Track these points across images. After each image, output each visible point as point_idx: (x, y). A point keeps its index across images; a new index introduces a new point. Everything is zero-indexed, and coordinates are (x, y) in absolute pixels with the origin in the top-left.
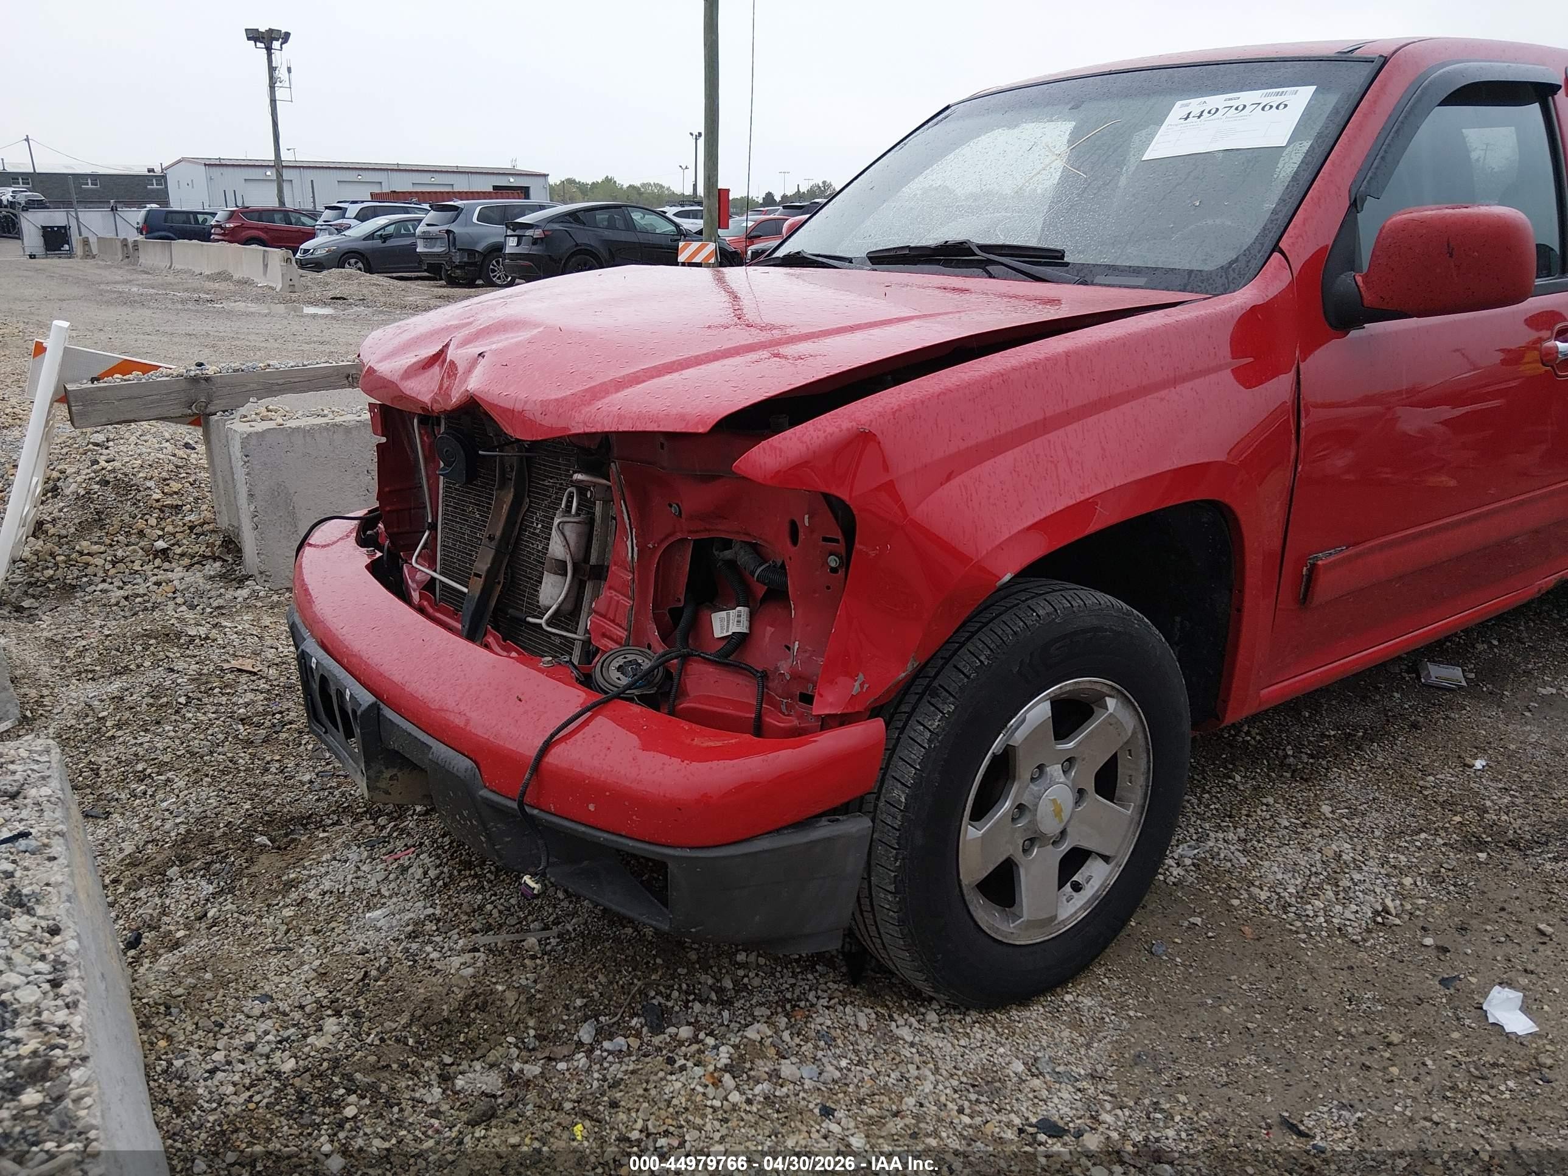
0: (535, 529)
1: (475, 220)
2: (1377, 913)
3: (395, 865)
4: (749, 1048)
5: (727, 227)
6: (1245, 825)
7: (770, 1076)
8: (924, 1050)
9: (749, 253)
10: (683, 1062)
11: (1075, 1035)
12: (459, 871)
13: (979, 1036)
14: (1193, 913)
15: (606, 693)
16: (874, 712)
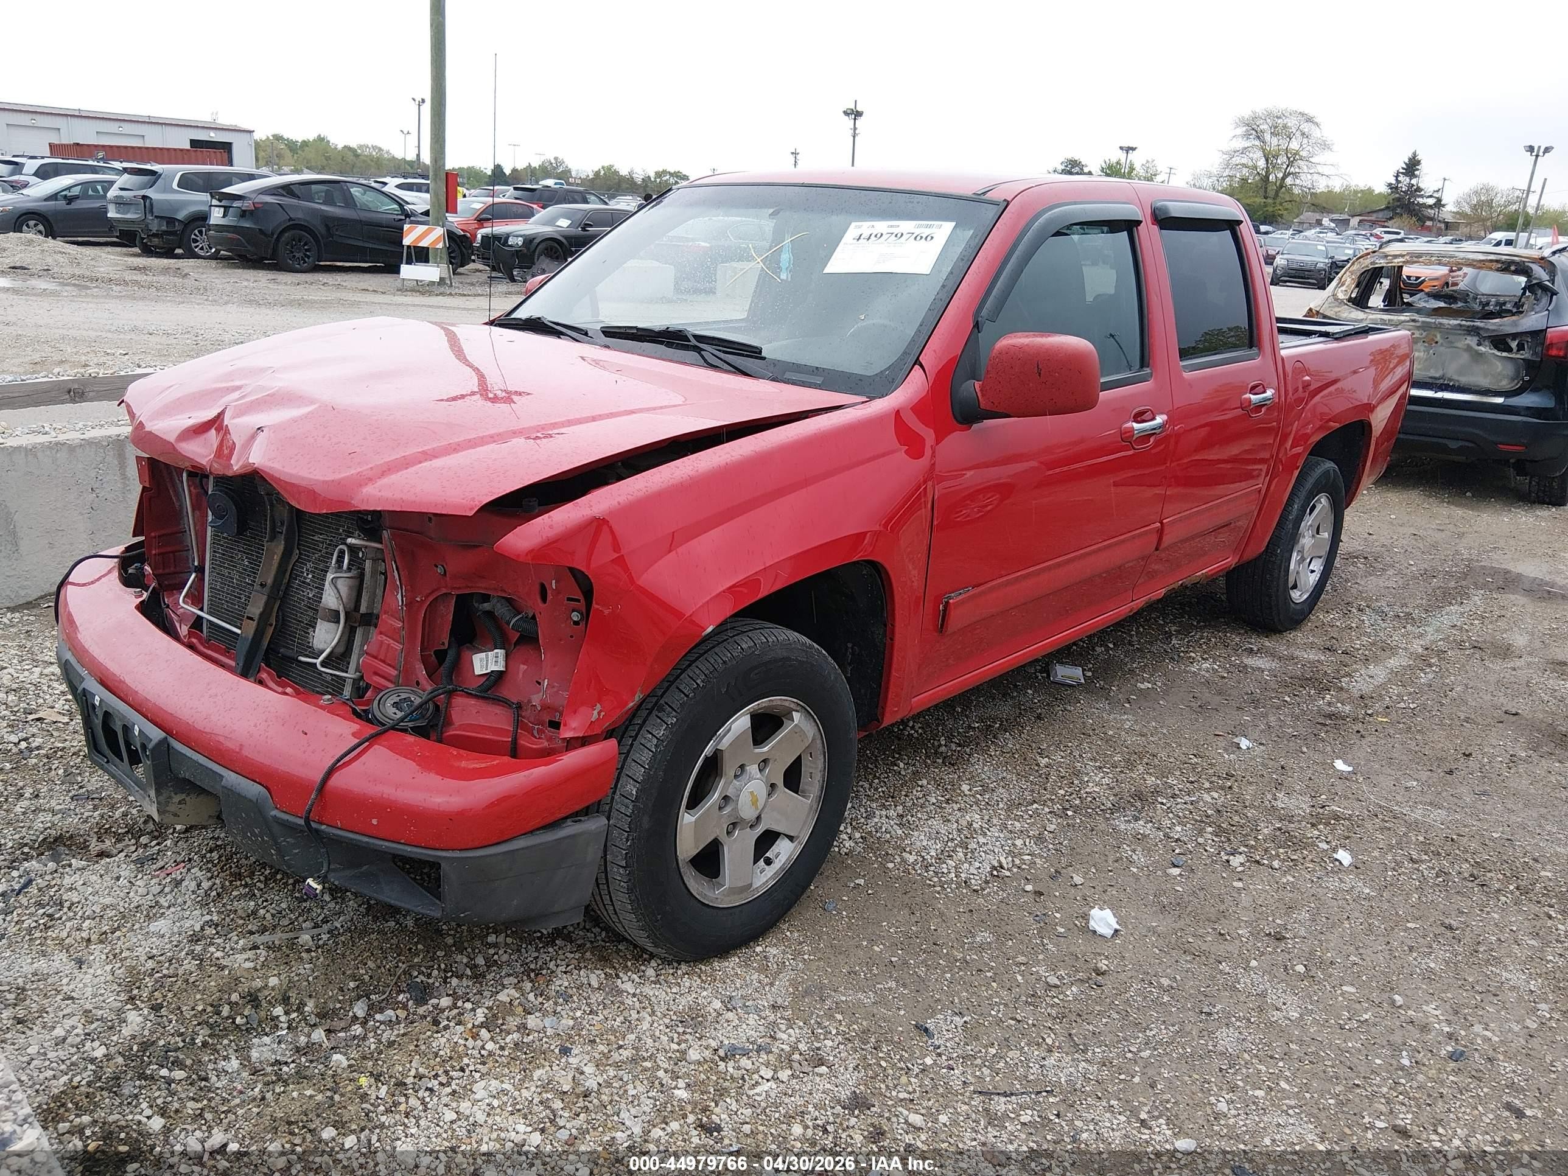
0: (305, 578)
1: (175, 186)
2: (994, 868)
3: (168, 880)
4: (501, 1008)
5: (454, 211)
6: (903, 804)
7: (519, 1028)
8: (642, 998)
9: (479, 237)
10: (446, 1023)
11: (762, 977)
12: (231, 882)
13: (687, 984)
14: (859, 876)
15: (384, 725)
16: (609, 734)
